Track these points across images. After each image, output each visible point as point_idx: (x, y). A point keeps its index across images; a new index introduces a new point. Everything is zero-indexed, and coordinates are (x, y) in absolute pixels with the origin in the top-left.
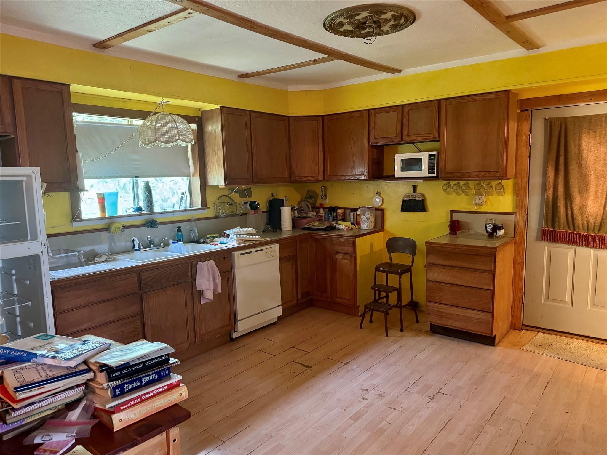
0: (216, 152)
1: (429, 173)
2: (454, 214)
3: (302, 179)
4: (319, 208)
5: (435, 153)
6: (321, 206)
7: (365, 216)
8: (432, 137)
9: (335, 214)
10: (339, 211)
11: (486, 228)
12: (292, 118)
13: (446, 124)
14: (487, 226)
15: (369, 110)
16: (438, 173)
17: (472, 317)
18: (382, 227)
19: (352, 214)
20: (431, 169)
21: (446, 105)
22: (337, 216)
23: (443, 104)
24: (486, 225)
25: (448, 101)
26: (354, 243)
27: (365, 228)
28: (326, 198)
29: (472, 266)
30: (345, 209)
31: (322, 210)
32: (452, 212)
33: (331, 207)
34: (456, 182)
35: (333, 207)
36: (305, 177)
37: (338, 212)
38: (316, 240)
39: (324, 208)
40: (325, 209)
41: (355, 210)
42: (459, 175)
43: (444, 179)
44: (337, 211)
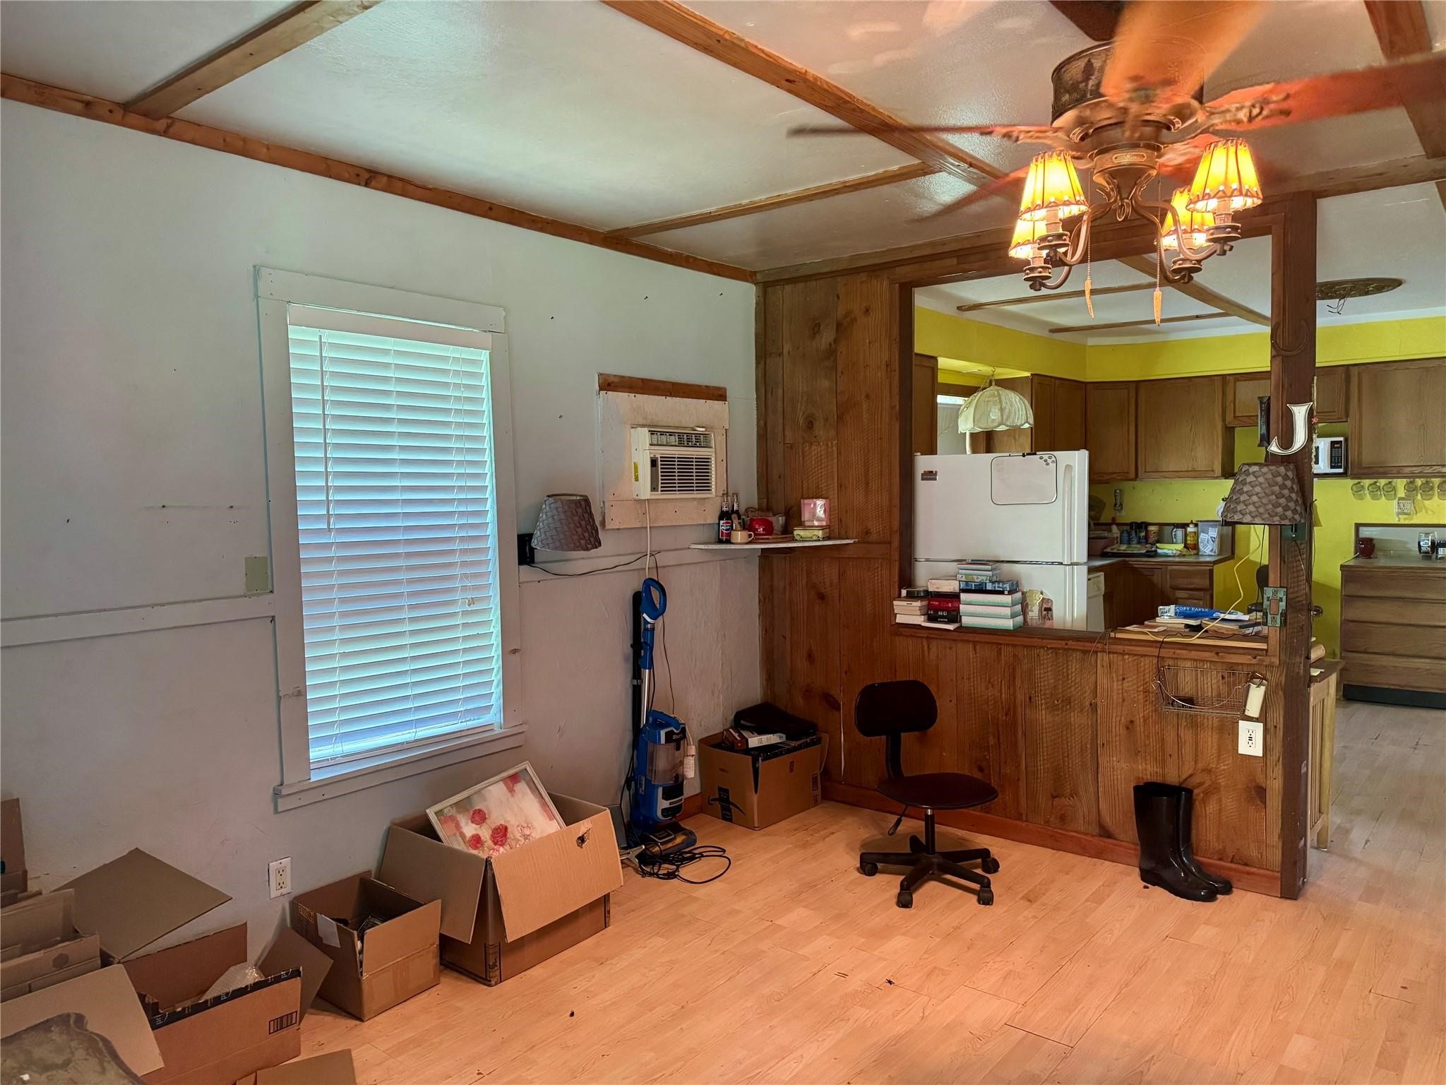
0: (1017, 437)
1: (1332, 467)
2: (1361, 529)
3: (1103, 477)
4: (1110, 524)
5: (1341, 439)
6: (1114, 522)
7: (1207, 534)
8: (1336, 418)
9: (1143, 534)
10: (1152, 528)
11: (1420, 546)
12: (1091, 385)
13: (1360, 400)
14: (1421, 544)
15: (1224, 376)
16: (1346, 469)
17: (1418, 669)
18: (1233, 552)
19: (1180, 533)
20: (1334, 463)
21: (1359, 373)
22: (1146, 538)
23: (1354, 371)
24: (1419, 543)
25: (1363, 367)
26: (1211, 572)
27: (1208, 552)
28: (1122, 508)
29: (1418, 595)
30: (1161, 525)
31: (1114, 528)
32: (1358, 526)
33: (1136, 523)
34: (1372, 481)
35: (1139, 522)
36: (1107, 474)
37: (1149, 529)
38: (1134, 570)
39: (1118, 525)
40: (1120, 527)
41: (1184, 526)
42: (1381, 470)
43: (1354, 477)
44: (1146, 528)
